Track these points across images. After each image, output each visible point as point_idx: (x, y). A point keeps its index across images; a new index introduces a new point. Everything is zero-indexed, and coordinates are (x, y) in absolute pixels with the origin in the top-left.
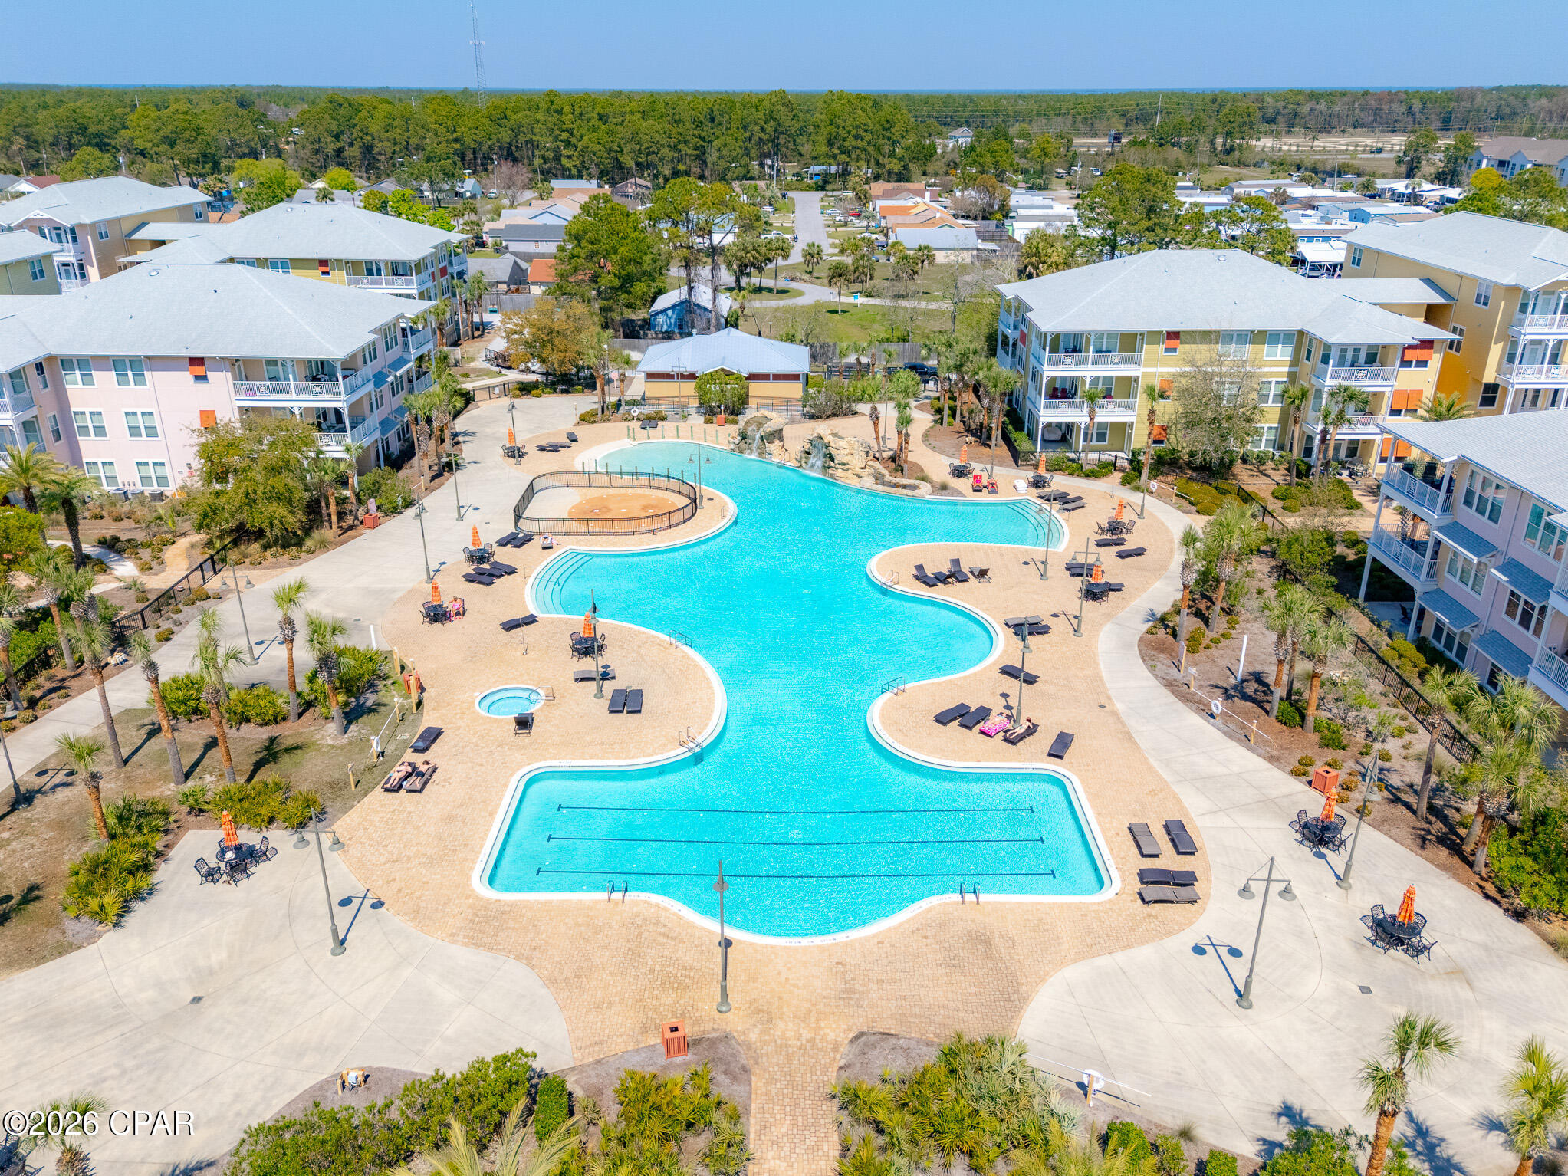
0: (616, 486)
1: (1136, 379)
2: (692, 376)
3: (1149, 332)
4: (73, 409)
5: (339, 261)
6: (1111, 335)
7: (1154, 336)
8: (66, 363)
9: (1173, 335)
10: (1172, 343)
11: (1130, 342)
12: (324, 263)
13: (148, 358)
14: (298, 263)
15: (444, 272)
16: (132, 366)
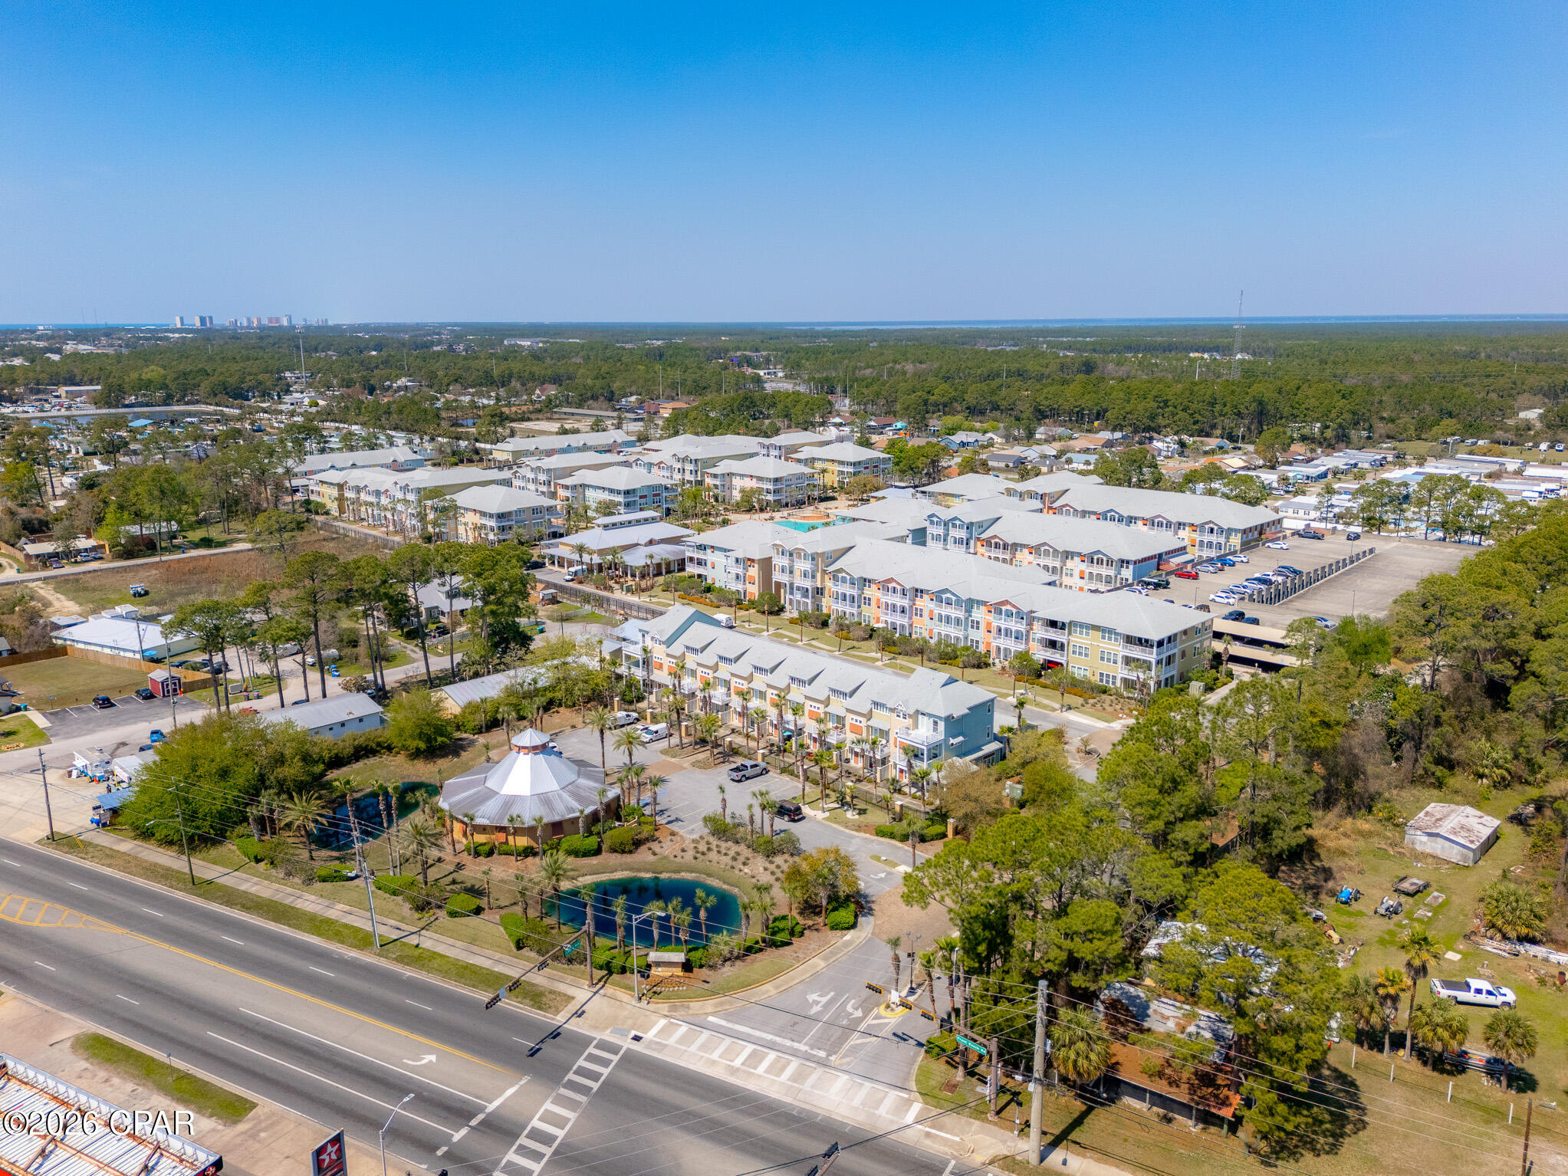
13: (744, 474)
14: (828, 460)
15: (876, 467)
16: (742, 476)
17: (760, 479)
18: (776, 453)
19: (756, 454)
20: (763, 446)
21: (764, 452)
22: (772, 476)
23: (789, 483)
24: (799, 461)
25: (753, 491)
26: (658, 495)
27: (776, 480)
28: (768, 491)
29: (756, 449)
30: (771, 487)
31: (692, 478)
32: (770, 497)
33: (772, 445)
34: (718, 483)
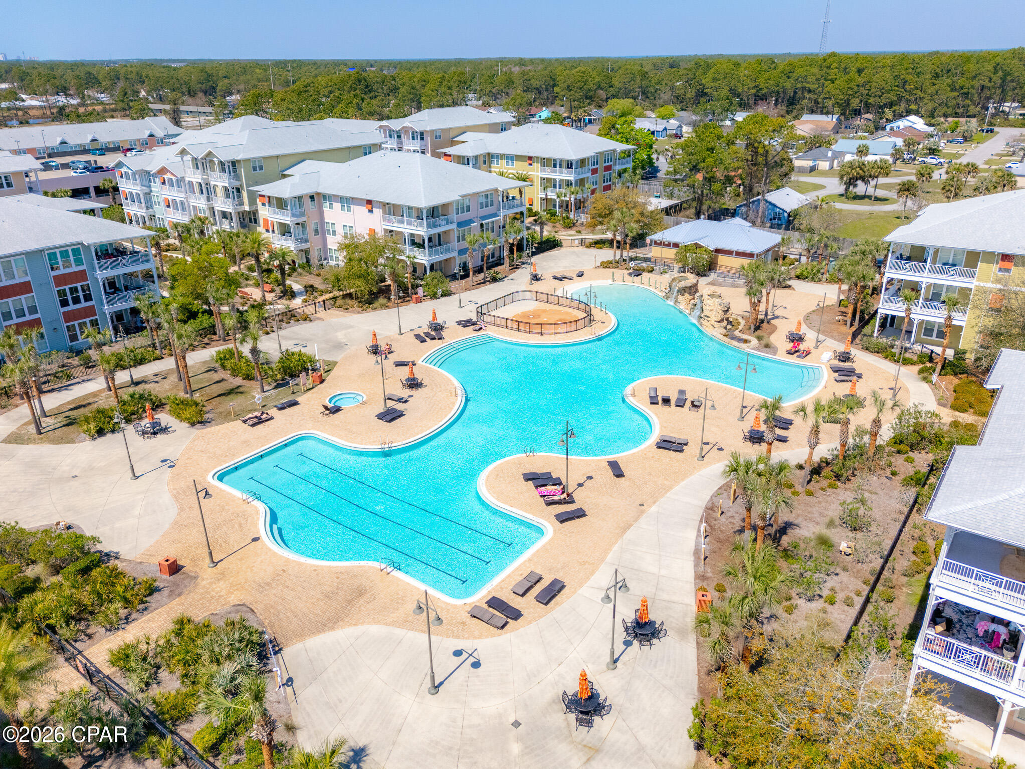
0: (560, 305)
1: (970, 289)
2: (676, 245)
3: (984, 252)
4: (326, 220)
5: (537, 158)
6: (957, 251)
7: (989, 257)
8: (325, 197)
9: (1006, 257)
10: (1006, 264)
11: (973, 258)
12: (530, 158)
13: (352, 198)
14: (519, 158)
15: (608, 168)
16: (347, 201)
17: (392, 210)
18: (416, 145)
19: (377, 147)
20: (391, 134)
21: (393, 143)
22: (424, 202)
23: (466, 216)
24: (463, 160)
25: (375, 246)
26: (82, 275)
27: (434, 213)
28: (417, 243)
29: (379, 137)
30: (421, 231)
31: (228, 206)
32: (423, 258)
33: (405, 130)
34: (287, 219)
